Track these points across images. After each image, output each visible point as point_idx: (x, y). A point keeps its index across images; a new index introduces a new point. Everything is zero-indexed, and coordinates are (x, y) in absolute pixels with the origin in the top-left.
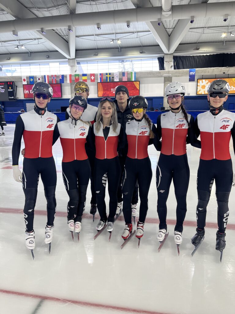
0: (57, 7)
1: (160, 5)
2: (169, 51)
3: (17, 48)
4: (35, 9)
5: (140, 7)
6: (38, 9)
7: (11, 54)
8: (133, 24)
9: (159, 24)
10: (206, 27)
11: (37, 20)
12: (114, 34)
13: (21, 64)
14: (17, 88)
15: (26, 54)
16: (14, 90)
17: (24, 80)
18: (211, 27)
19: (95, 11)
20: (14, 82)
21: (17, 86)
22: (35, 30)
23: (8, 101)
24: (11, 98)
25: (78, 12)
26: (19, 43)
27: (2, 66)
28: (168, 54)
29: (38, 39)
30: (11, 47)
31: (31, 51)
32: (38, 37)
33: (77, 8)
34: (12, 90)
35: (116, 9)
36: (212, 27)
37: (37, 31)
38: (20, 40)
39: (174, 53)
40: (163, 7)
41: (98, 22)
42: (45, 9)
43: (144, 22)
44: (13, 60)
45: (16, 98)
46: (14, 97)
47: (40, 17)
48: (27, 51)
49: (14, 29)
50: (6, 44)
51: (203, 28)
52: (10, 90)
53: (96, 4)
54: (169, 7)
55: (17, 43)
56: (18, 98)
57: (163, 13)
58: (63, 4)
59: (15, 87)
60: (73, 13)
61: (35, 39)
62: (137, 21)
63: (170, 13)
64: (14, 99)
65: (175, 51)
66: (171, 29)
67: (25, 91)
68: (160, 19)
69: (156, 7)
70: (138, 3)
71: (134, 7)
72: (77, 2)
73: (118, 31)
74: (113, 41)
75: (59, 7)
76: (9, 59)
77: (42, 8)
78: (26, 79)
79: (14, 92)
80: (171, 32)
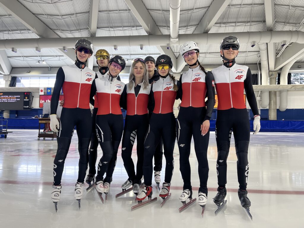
0: (79, 31)
1: (168, 34)
2: (177, 70)
3: (38, 63)
4: (59, 31)
5: (152, 35)
6: (62, 31)
7: (31, 67)
8: (145, 47)
9: (168, 48)
10: (207, 53)
11: (60, 40)
12: (128, 55)
13: (40, 77)
14: (34, 98)
15: (46, 69)
16: (30, 100)
17: (42, 91)
18: (211, 53)
19: (112, 36)
20: (31, 92)
21: (33, 97)
22: (57, 48)
23: (23, 110)
24: (25, 107)
25: (98, 35)
26: (41, 59)
27: (21, 78)
28: (176, 73)
29: (59, 56)
30: (33, 62)
31: (51, 66)
32: (60, 54)
33: (97, 32)
34: (28, 100)
35: (132, 35)
36: (213, 53)
37: (59, 49)
38: (42, 56)
39: (181, 72)
40: (172, 35)
41: (115, 44)
42: (68, 32)
43: (155, 46)
44: (33, 73)
45: (31, 108)
46: (29, 107)
47: (63, 37)
48: (48, 66)
49: (37, 46)
50: (28, 59)
51: (205, 53)
52: (26, 100)
53: (114, 30)
54: (176, 35)
55: (39, 58)
56: (33, 107)
57: (171, 40)
58: (85, 29)
59: (32, 97)
60: (94, 37)
61: (57, 56)
62: (149, 45)
63: (177, 39)
64: (29, 108)
65: (182, 71)
66: (178, 53)
67: (41, 101)
68: (168, 44)
69: (165, 35)
70: (150, 31)
71: (147, 34)
72: (98, 28)
73: (132, 53)
74: (128, 60)
75: (81, 30)
76: (29, 72)
77: (65, 31)
78: (43, 90)
79: (30, 101)
80: (178, 56)
